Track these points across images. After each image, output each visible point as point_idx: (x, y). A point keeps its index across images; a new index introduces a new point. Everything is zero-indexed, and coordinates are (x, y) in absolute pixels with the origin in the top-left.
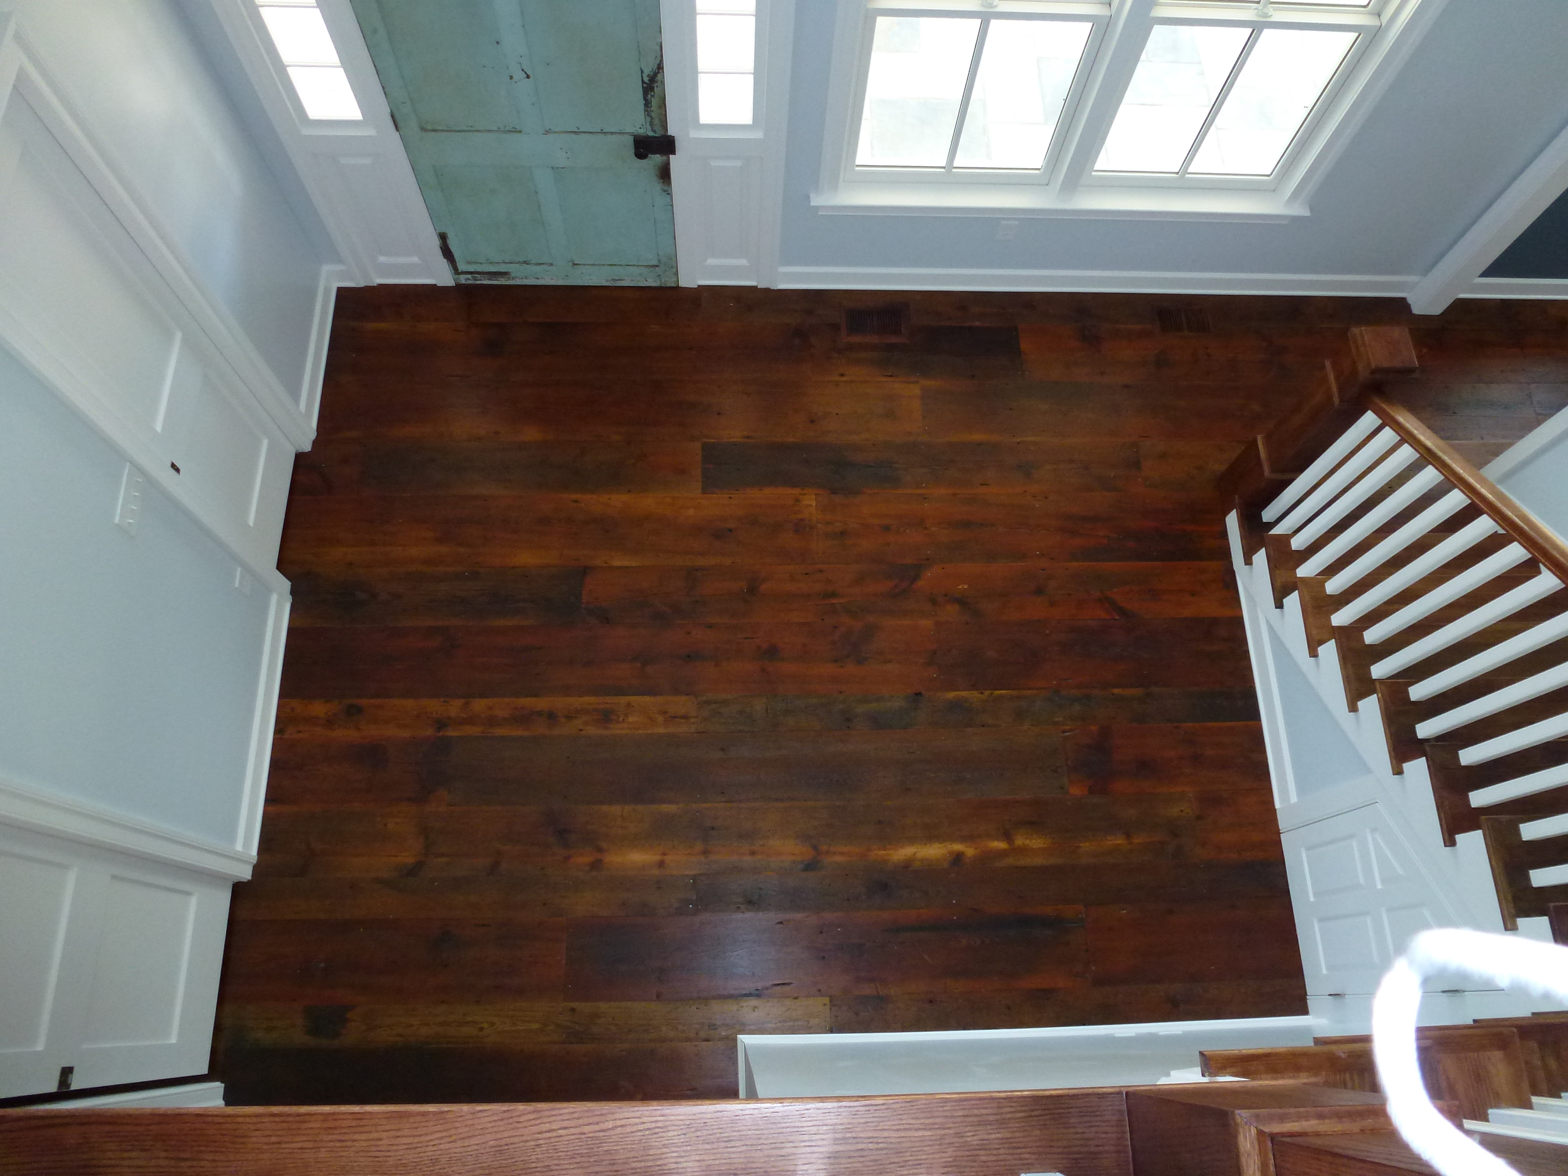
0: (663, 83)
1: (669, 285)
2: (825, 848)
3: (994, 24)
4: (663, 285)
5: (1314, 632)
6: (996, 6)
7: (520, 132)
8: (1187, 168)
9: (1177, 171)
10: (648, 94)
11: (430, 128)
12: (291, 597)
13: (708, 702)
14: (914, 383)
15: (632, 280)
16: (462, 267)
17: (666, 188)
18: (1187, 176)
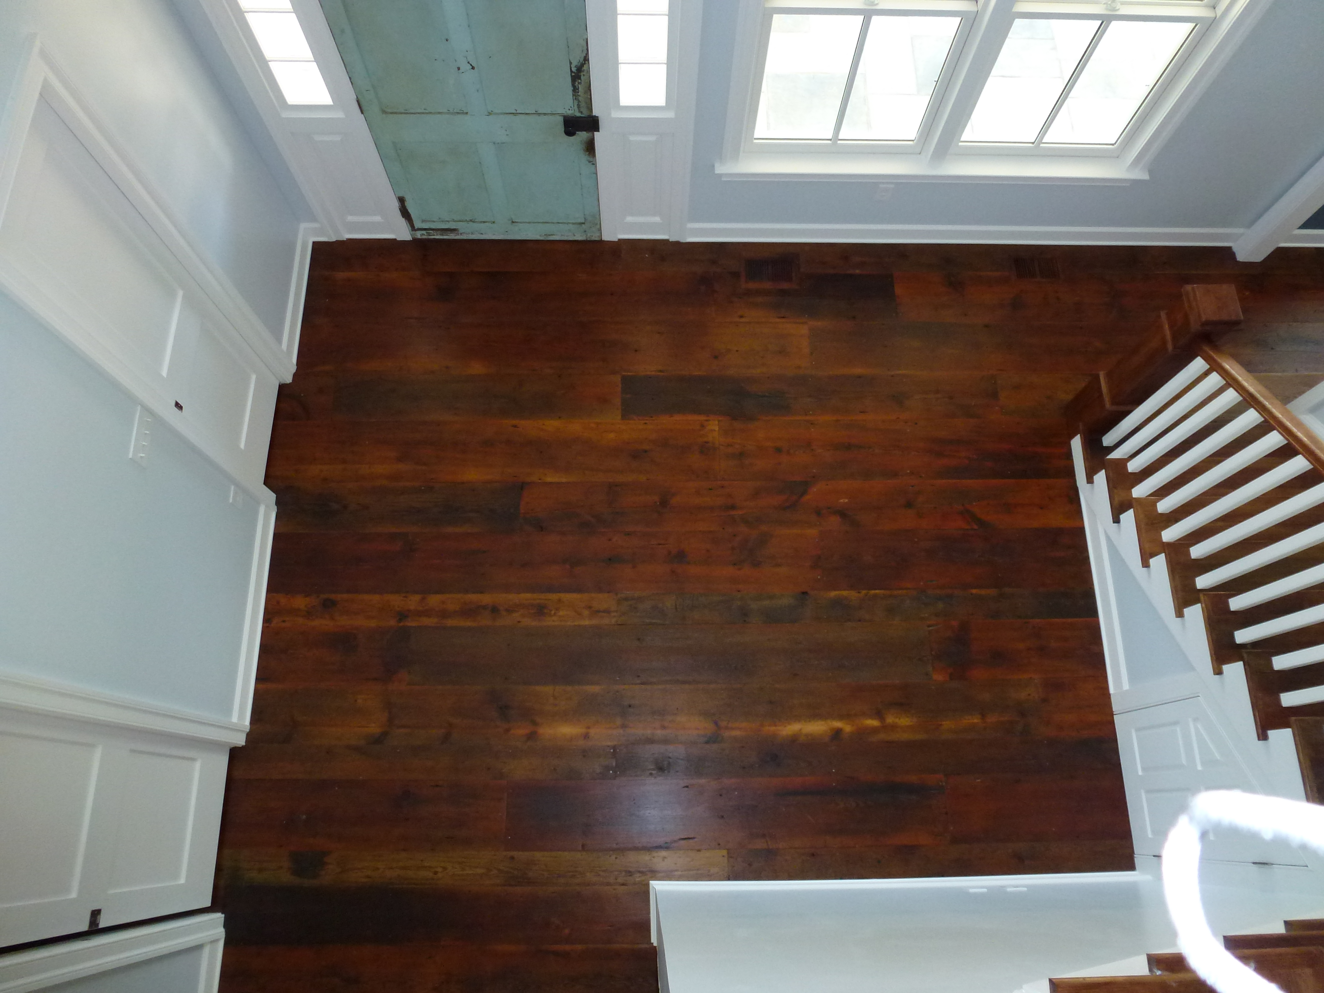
0: (588, 72)
1: (593, 238)
2: (723, 724)
3: (875, 19)
4: (588, 239)
5: (1147, 546)
6: (877, 4)
7: (467, 113)
8: (1042, 138)
9: (1033, 141)
10: (576, 81)
11: (390, 111)
12: (276, 507)
13: (626, 599)
14: (803, 323)
15: (562, 235)
16: (418, 225)
17: (591, 159)
18: (1042, 145)
